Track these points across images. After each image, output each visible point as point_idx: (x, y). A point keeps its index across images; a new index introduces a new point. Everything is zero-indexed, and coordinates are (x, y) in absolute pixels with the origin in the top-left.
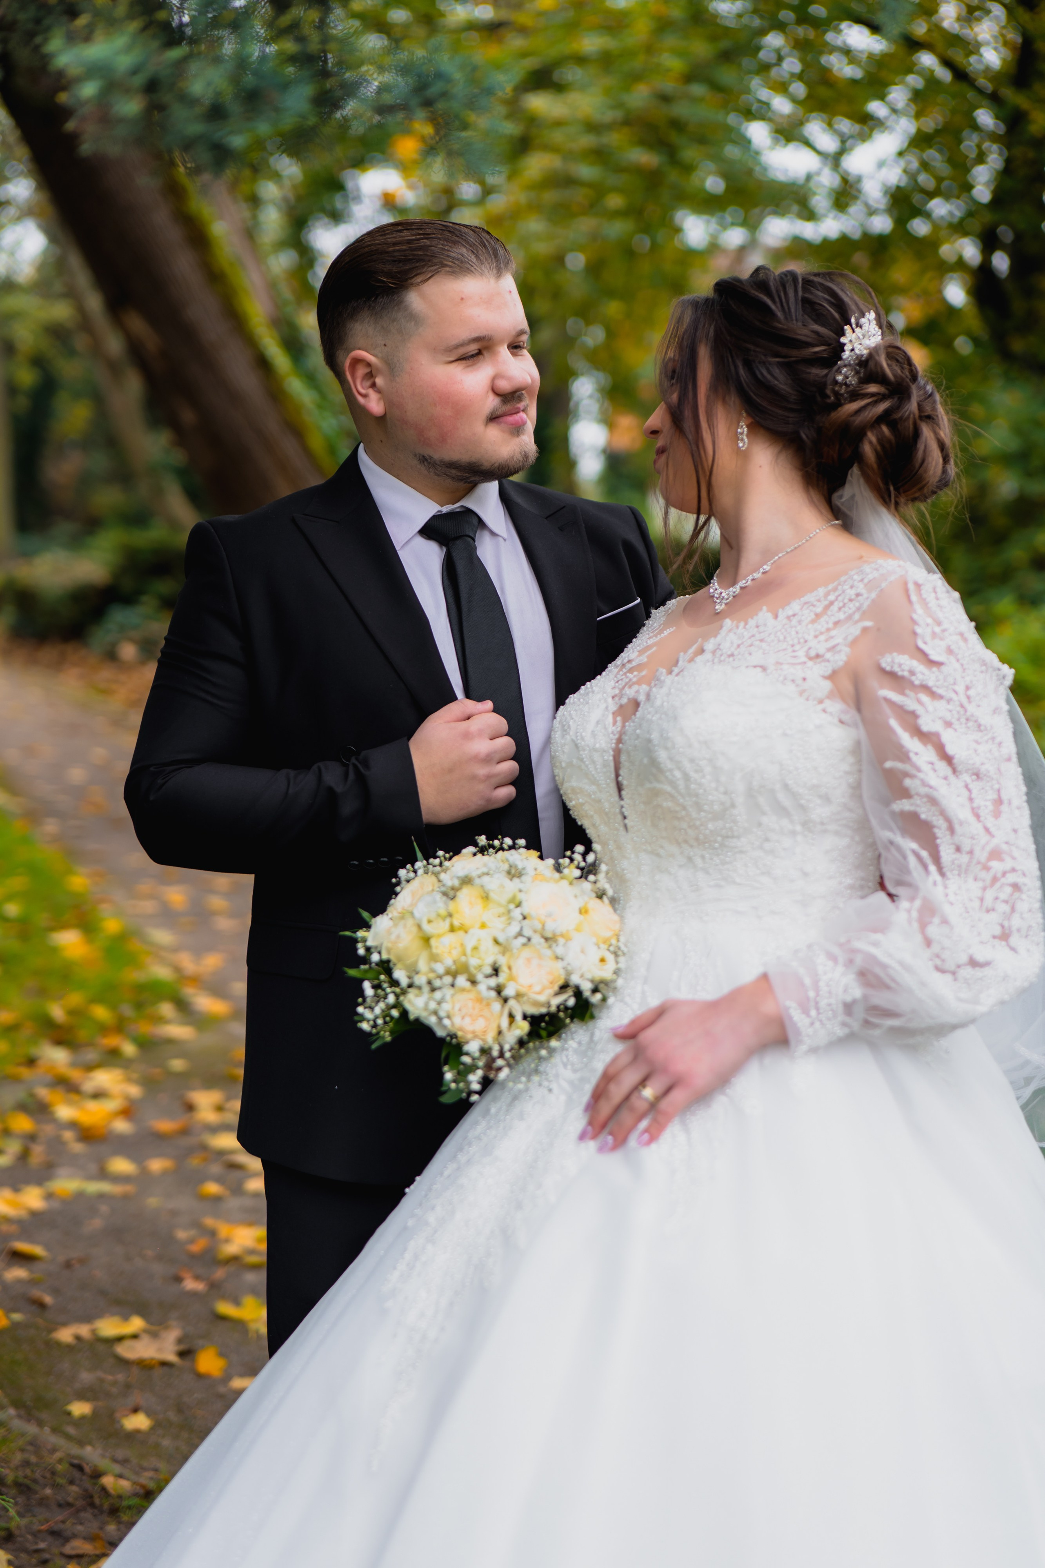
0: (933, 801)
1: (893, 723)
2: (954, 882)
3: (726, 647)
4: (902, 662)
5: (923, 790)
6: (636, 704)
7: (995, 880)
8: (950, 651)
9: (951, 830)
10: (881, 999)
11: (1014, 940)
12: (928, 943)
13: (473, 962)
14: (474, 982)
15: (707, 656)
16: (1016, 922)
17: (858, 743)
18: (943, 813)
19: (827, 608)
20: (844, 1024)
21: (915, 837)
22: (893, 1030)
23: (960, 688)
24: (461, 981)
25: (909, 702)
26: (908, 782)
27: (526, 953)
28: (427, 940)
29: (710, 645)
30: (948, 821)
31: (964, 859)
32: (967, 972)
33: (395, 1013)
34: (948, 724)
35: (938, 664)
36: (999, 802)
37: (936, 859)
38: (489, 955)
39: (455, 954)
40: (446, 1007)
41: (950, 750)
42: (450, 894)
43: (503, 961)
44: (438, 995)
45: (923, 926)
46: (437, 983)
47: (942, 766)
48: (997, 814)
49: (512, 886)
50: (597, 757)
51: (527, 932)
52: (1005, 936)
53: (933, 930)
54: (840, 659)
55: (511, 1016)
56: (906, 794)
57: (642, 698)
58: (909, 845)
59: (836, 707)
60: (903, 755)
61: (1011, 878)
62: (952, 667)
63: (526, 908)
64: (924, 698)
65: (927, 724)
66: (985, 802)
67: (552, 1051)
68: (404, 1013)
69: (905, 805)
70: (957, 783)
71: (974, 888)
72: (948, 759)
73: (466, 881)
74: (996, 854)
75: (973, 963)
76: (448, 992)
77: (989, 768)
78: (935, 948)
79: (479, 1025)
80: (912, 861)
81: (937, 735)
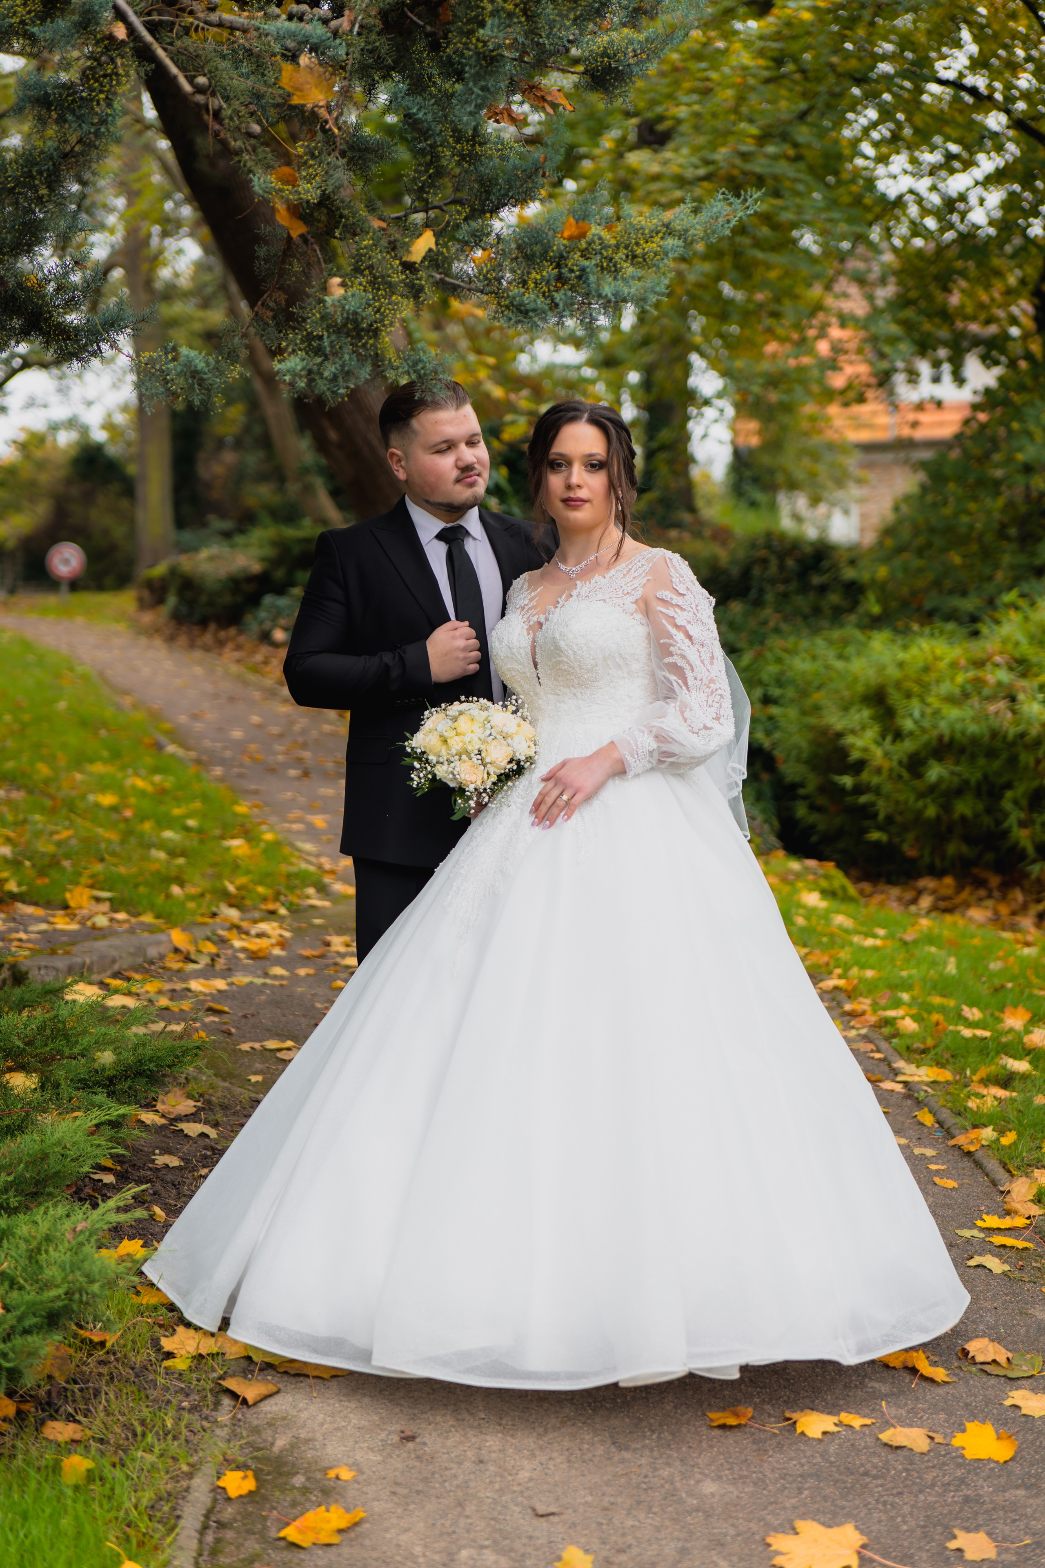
0: (683, 657)
1: (664, 621)
2: (694, 693)
3: (583, 592)
4: (667, 595)
5: (679, 652)
6: (541, 625)
7: (712, 692)
8: (688, 589)
9: (692, 670)
10: (666, 747)
11: (722, 720)
12: (685, 720)
13: (470, 748)
14: (471, 759)
15: (574, 598)
16: (722, 712)
17: (649, 634)
18: (688, 662)
19: (629, 571)
20: (649, 762)
21: (675, 674)
22: (672, 763)
23: (694, 606)
24: (464, 757)
25: (671, 612)
26: (671, 649)
27: (495, 742)
28: (445, 741)
29: (574, 593)
30: (691, 665)
31: (698, 683)
32: (703, 732)
33: (430, 776)
34: (689, 622)
35: (683, 595)
36: (712, 658)
37: (686, 684)
38: (477, 745)
39: (461, 744)
40: (457, 769)
41: (691, 633)
42: (455, 719)
43: (483, 747)
44: (452, 765)
45: (682, 713)
46: (452, 759)
47: (687, 641)
48: (712, 664)
49: (485, 714)
50: (522, 651)
51: (494, 734)
52: (717, 718)
53: (686, 714)
54: (638, 594)
55: (488, 774)
56: (671, 654)
57: (542, 620)
58: (673, 678)
59: (639, 616)
60: (670, 636)
61: (719, 692)
62: (689, 596)
63: (492, 723)
64: (677, 610)
65: (679, 622)
66: (706, 657)
67: (509, 787)
68: (434, 776)
69: (670, 660)
70: (694, 649)
71: (704, 697)
72: (690, 637)
73: (461, 713)
74: (712, 681)
75: (706, 728)
76: (458, 763)
77: (708, 642)
78: (689, 722)
79: (473, 778)
80: (675, 684)
81: (684, 627)
